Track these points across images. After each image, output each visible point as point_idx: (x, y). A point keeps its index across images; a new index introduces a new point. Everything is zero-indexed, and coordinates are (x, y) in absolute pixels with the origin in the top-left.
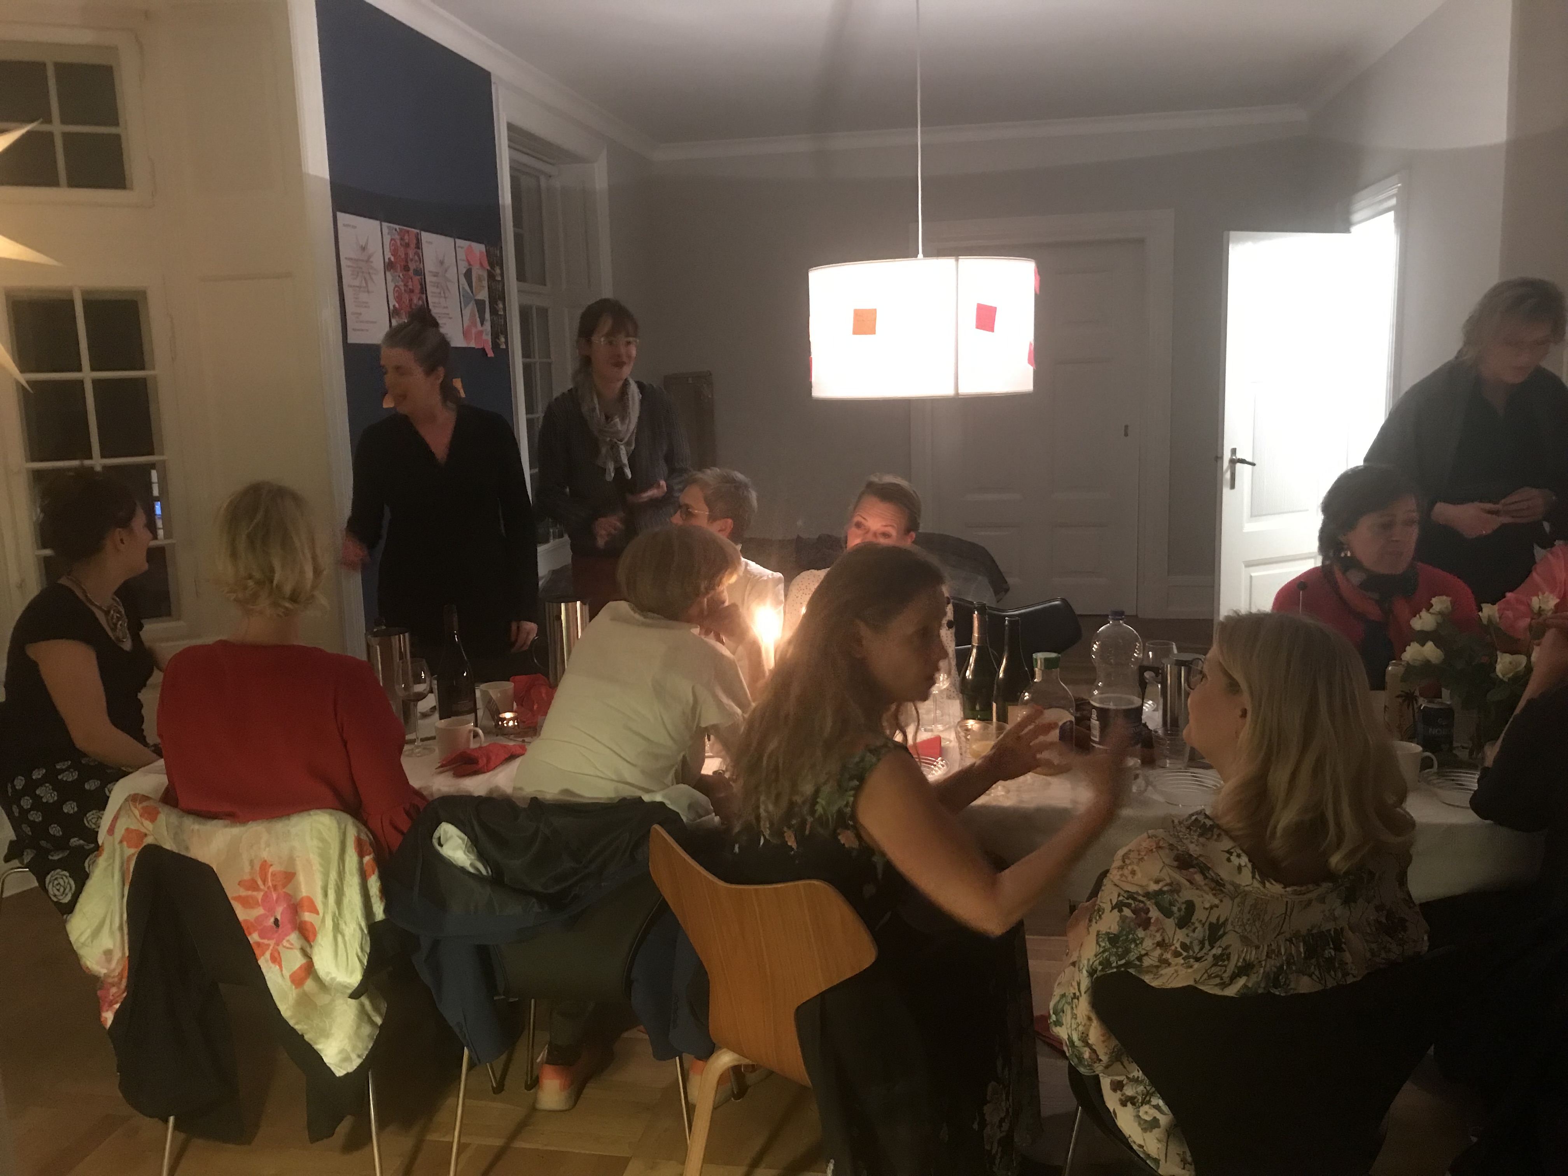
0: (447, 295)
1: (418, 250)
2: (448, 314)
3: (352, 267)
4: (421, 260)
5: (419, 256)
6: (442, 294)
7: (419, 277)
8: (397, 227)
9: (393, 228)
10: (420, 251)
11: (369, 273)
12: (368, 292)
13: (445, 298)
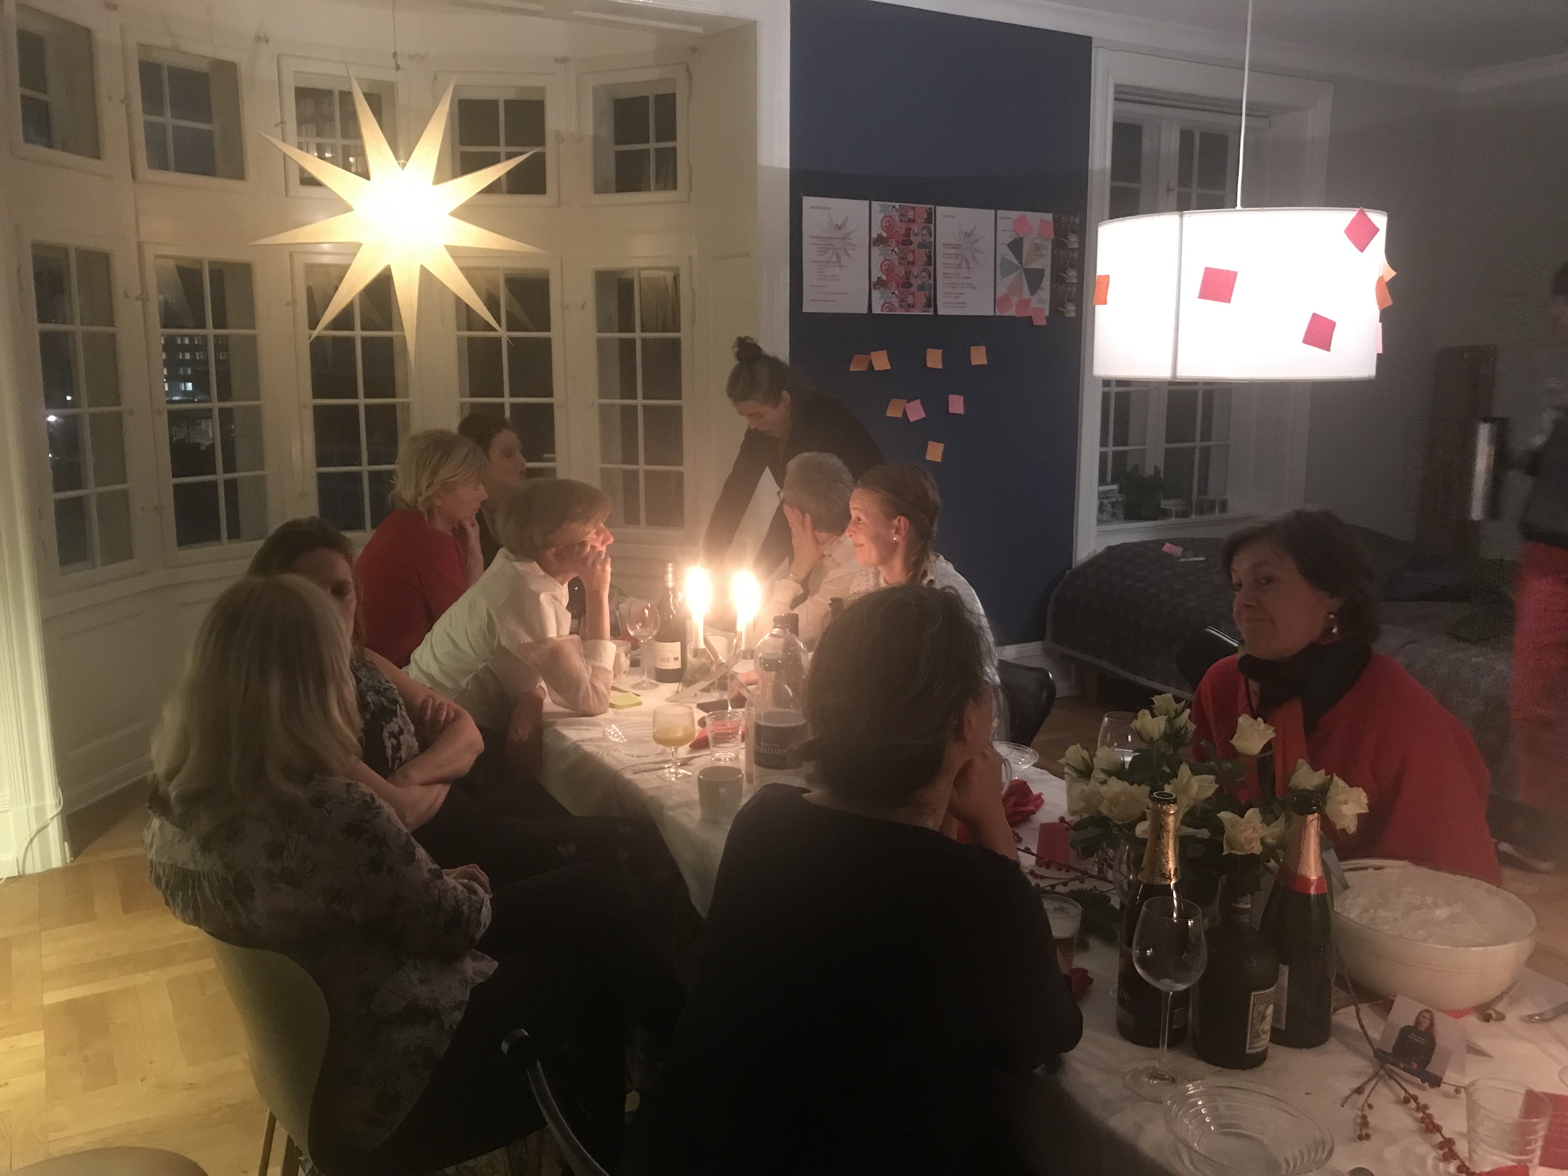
0: (971, 266)
1: (929, 225)
2: (972, 284)
3: (815, 244)
4: (932, 233)
5: (929, 230)
6: (964, 265)
7: (927, 250)
8: (897, 205)
9: (890, 206)
10: (932, 226)
11: (845, 249)
12: (840, 266)
13: (968, 268)
